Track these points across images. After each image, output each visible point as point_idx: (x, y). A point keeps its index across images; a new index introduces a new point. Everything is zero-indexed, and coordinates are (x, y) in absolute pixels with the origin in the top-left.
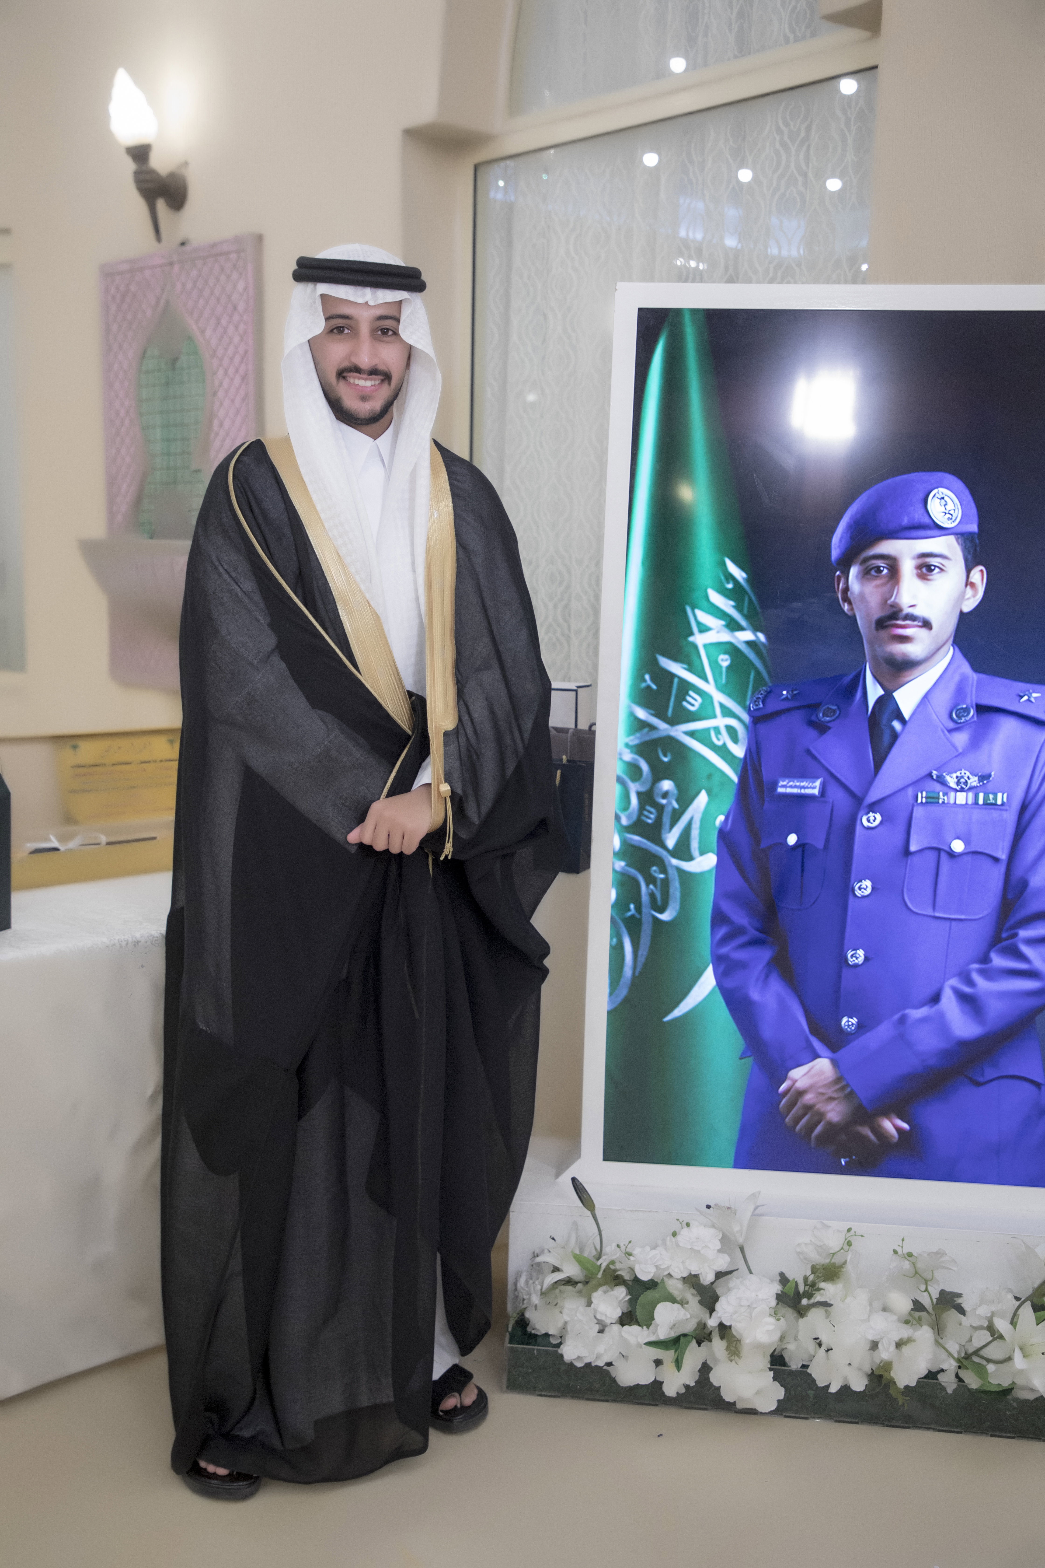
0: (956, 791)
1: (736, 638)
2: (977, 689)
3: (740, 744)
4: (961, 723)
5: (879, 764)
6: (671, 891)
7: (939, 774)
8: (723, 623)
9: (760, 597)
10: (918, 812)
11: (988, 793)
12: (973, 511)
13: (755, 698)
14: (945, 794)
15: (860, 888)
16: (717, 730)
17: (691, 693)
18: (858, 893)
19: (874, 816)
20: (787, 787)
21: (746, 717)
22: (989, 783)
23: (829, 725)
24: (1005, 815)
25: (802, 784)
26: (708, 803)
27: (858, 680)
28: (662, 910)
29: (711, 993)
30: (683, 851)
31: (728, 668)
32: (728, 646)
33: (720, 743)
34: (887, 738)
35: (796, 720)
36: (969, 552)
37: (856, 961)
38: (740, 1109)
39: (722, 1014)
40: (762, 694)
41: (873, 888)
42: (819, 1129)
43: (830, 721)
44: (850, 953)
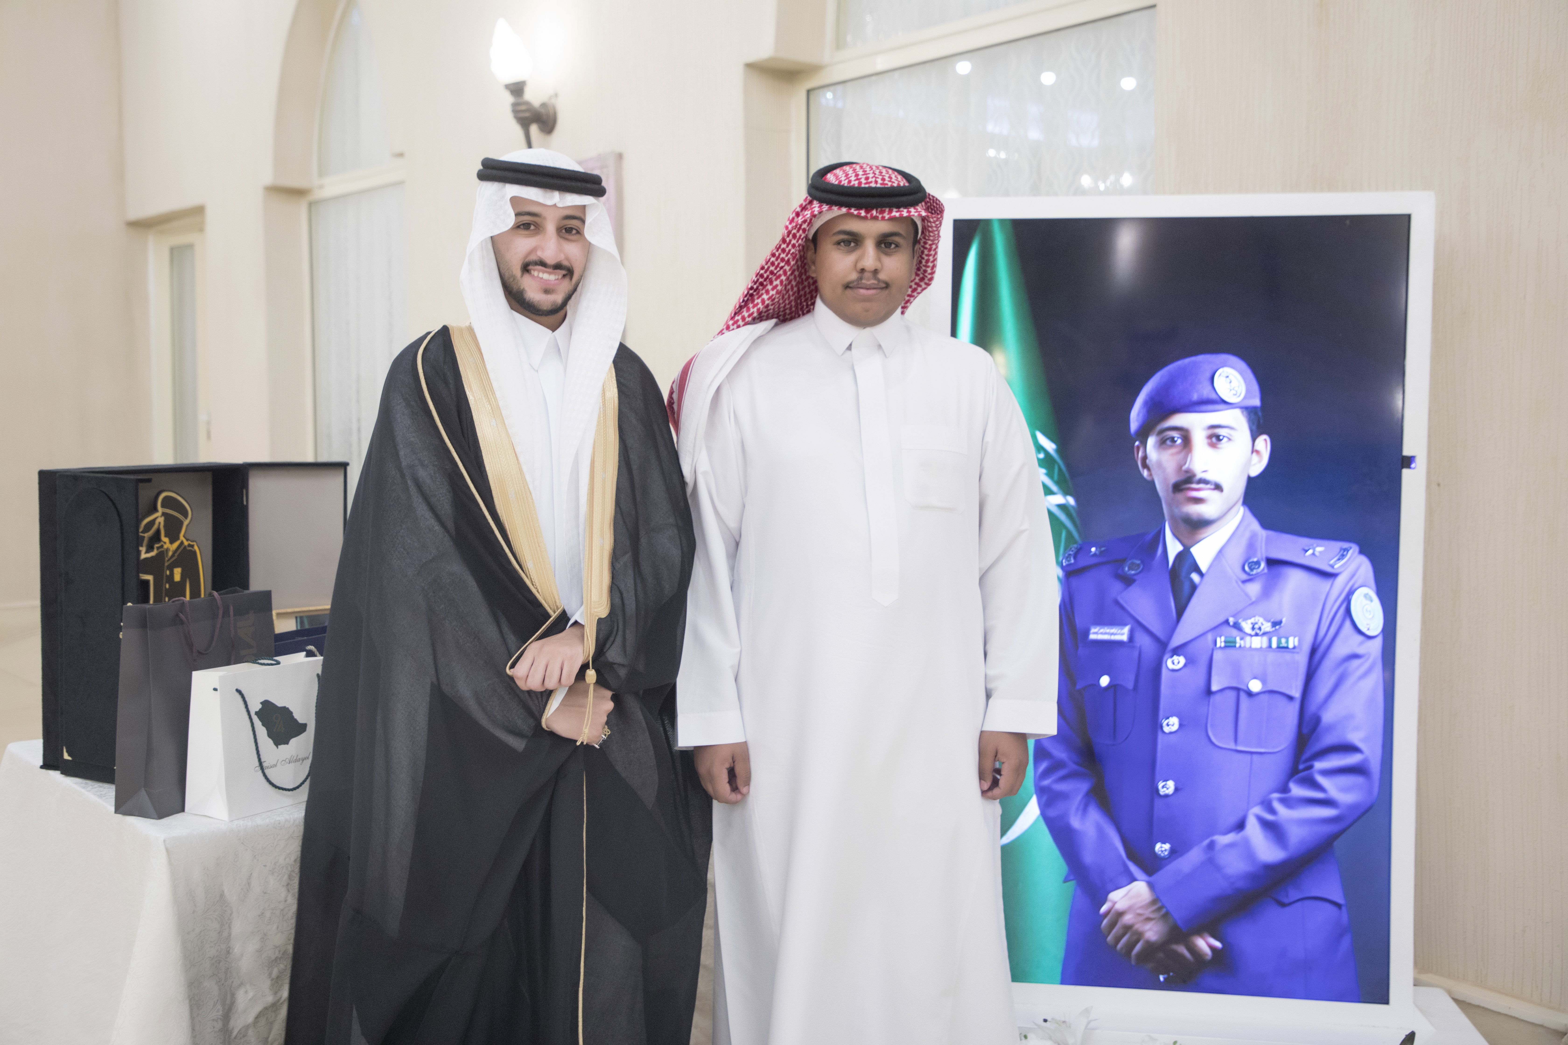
0: (1251, 636)
2: (1266, 544)
4: (1252, 575)
5: (1180, 612)
7: (1235, 621)
9: (1068, 466)
10: (1218, 656)
11: (1281, 638)
12: (1256, 387)
13: (1067, 555)
14: (1242, 639)
15: (1168, 725)
18: (1166, 729)
19: (1178, 659)
20: (1098, 634)
22: (1282, 629)
24: (1297, 657)
25: (1113, 631)
27: (1159, 537)
34: (1186, 588)
35: (1104, 574)
36: (1253, 423)
37: (1167, 792)
38: (1065, 928)
39: (1046, 841)
40: (1072, 551)
41: (1181, 725)
42: (1138, 947)
43: (1135, 575)
44: (1161, 784)
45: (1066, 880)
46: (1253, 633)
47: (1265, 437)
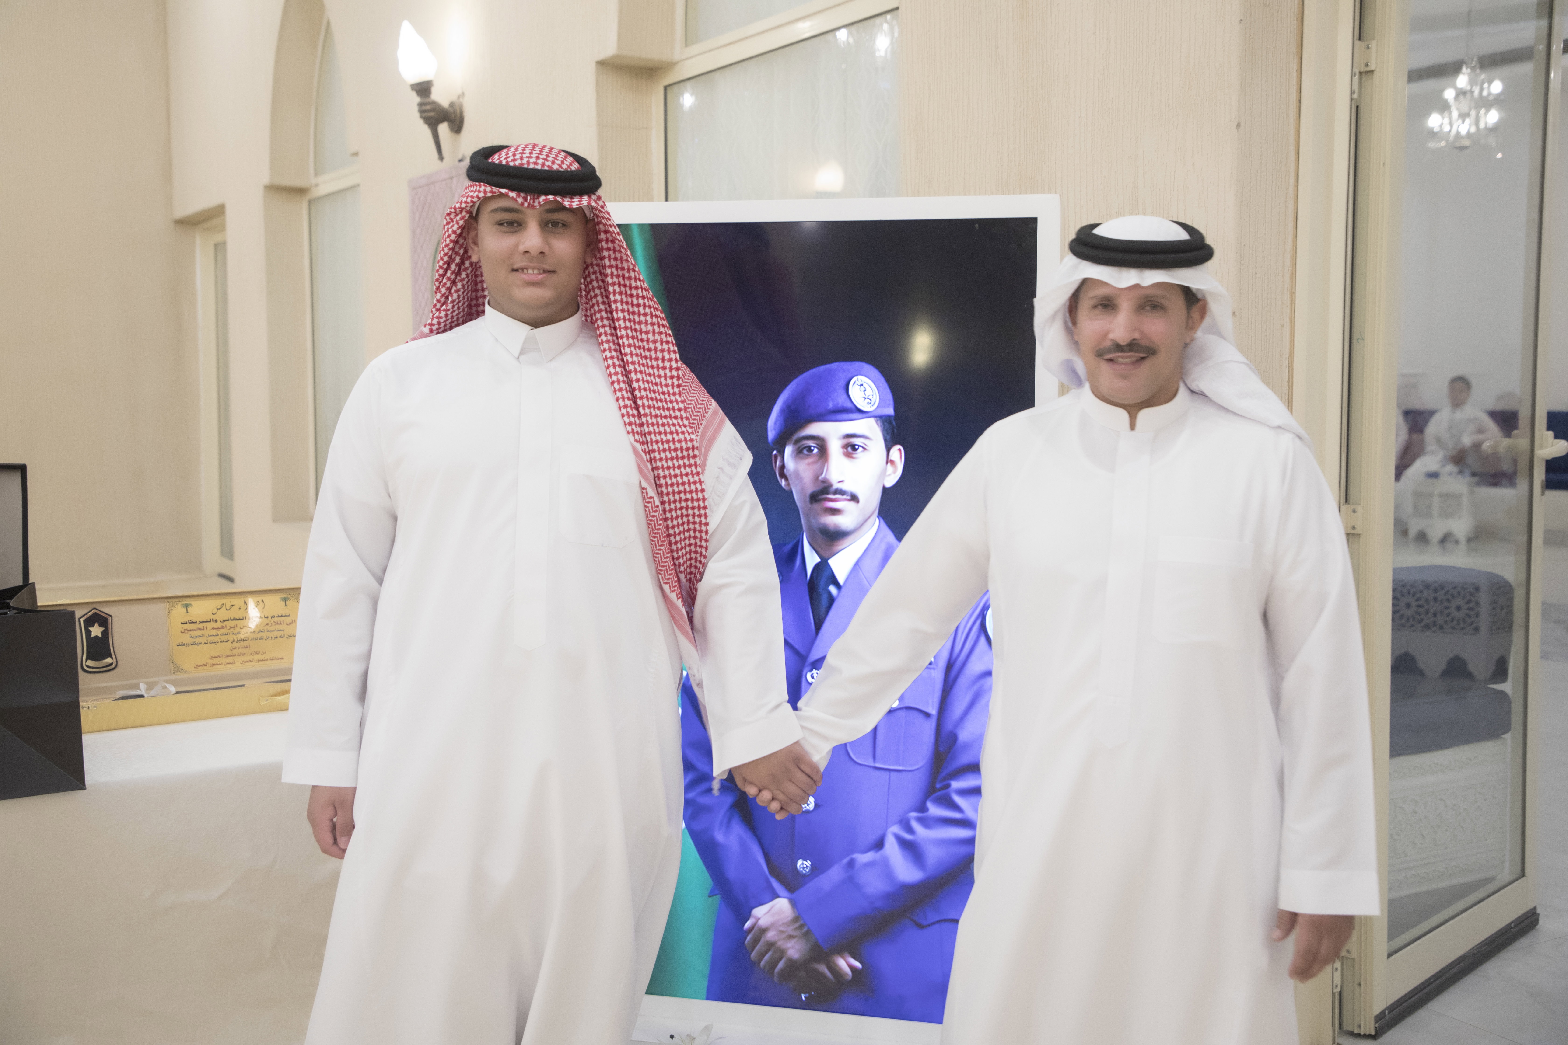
19: (817, 673)
34: (824, 601)
38: (710, 944)
42: (781, 965)
47: (899, 447)
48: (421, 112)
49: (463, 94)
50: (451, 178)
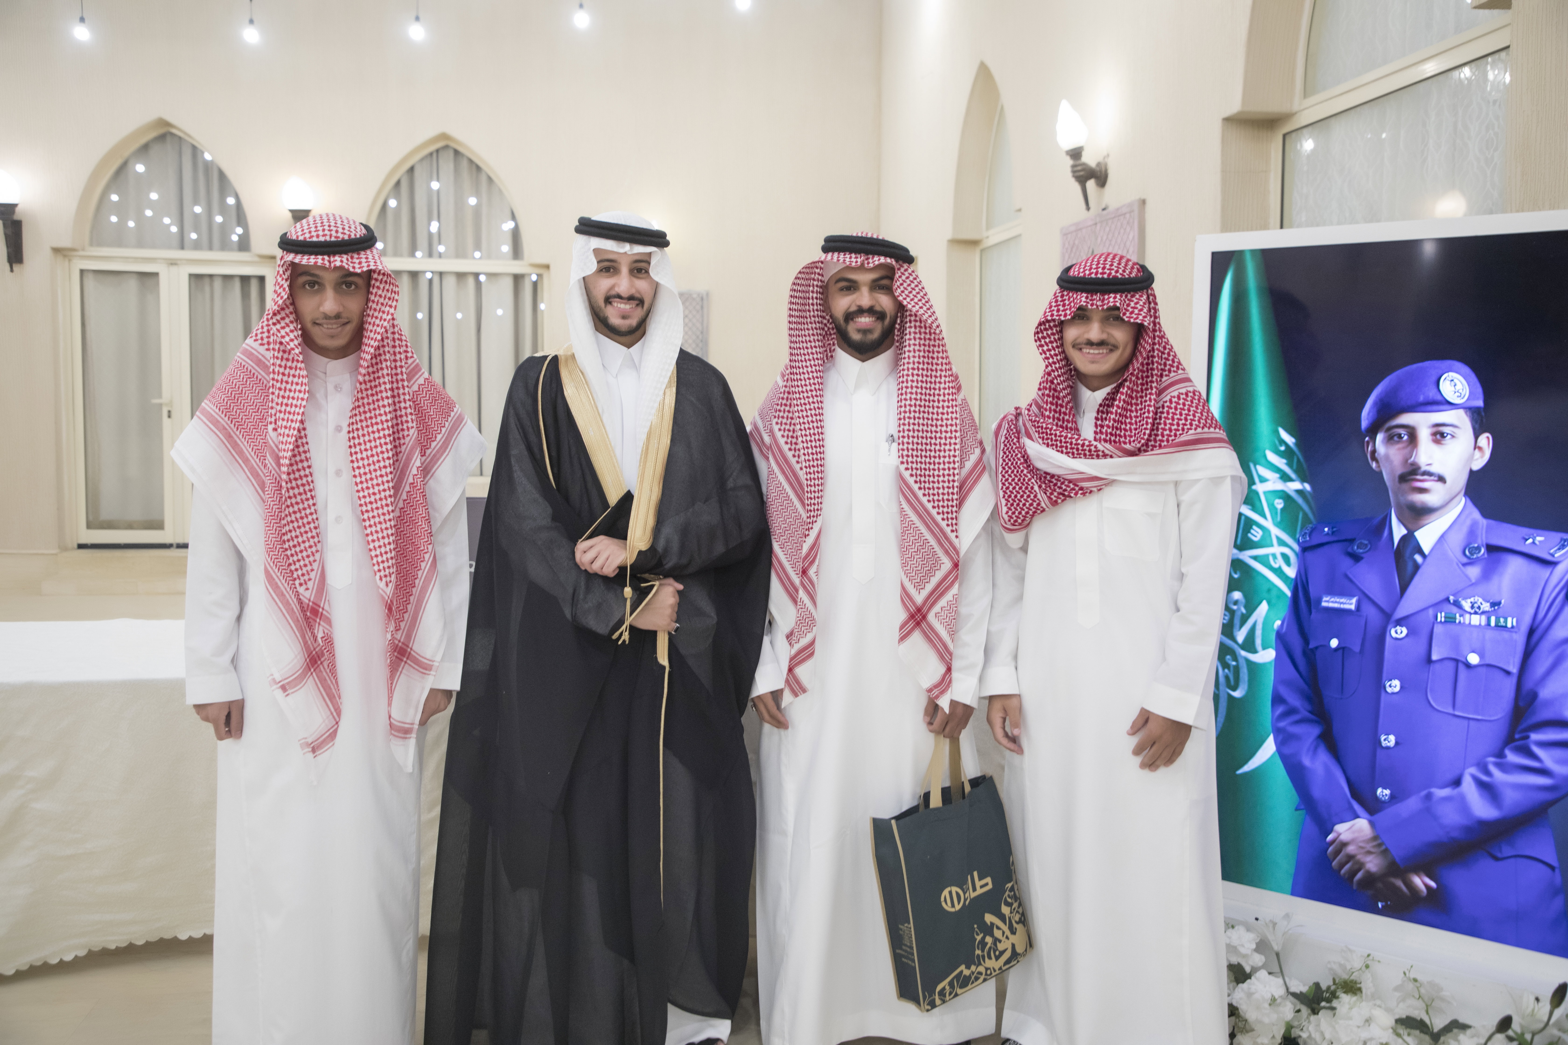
0: (1471, 614)
1: (1287, 487)
2: (1487, 532)
3: (1292, 567)
4: (1473, 559)
5: (1404, 588)
6: (1241, 675)
7: (1455, 599)
8: (1277, 475)
9: (1305, 457)
10: (1438, 629)
11: (1499, 618)
12: (1479, 390)
13: (1302, 533)
14: (1461, 616)
15: (1390, 686)
16: (1274, 556)
17: (1254, 527)
18: (1389, 690)
19: (1401, 629)
20: (1329, 602)
21: (1296, 547)
22: (1500, 609)
23: (1363, 555)
24: (1515, 636)
25: (1342, 600)
26: (1268, 610)
27: (1385, 521)
28: (1234, 689)
29: (1272, 756)
30: (1249, 645)
31: (1282, 510)
32: (1281, 494)
33: (1276, 566)
34: (1410, 567)
35: (1335, 551)
36: (1476, 422)
37: (1388, 744)
38: (1296, 851)
40: (1308, 530)
41: (1402, 687)
42: (1359, 875)
43: (1363, 553)
44: (1383, 738)
45: (1297, 809)
46: (1472, 611)
47: (1487, 434)
48: (1074, 172)
49: (1108, 155)
50: (1096, 224)
